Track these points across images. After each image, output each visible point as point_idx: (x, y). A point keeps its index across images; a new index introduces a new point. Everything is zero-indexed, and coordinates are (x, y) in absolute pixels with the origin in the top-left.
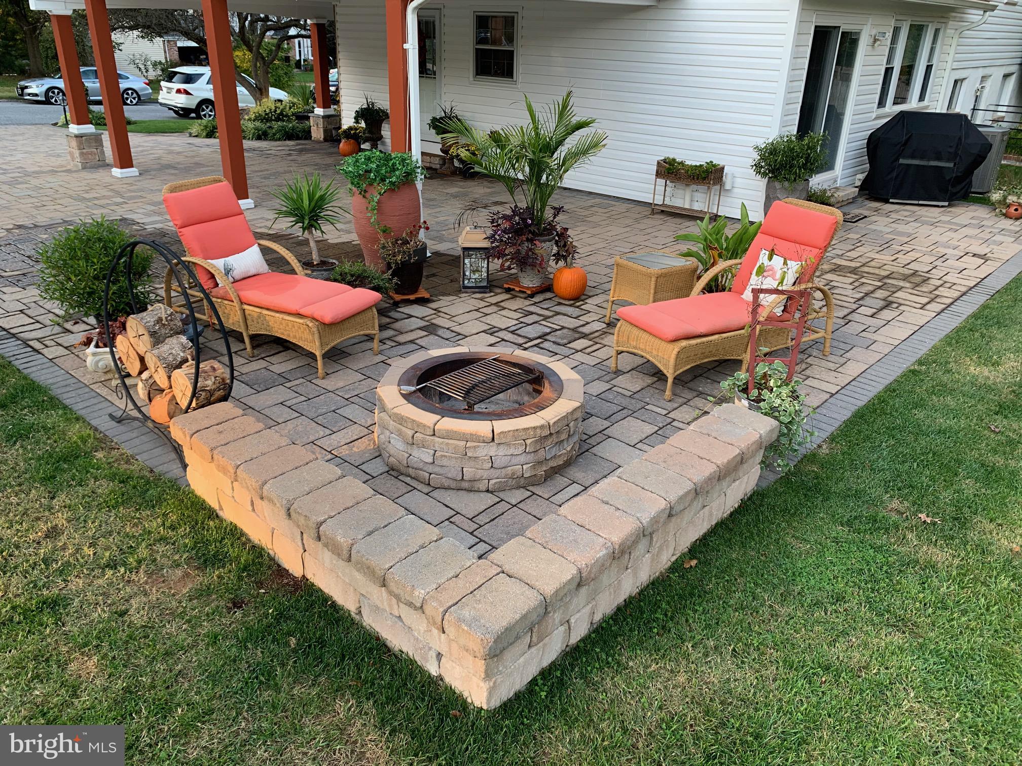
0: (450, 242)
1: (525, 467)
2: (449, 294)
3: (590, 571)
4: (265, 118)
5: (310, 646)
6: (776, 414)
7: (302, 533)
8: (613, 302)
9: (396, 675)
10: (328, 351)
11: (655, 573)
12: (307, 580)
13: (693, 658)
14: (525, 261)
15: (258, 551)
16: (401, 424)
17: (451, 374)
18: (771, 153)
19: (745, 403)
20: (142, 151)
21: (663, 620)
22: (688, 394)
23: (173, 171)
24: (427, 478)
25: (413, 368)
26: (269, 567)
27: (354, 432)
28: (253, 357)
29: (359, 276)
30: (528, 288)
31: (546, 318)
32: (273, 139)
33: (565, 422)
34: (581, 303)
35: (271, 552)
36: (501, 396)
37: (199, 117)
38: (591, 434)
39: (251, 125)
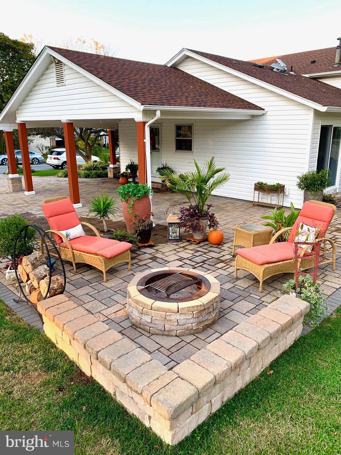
0: (164, 220)
1: (193, 324)
2: (163, 243)
3: (220, 377)
4: (89, 169)
5: (92, 411)
6: (309, 300)
7: (91, 356)
8: (235, 246)
9: (130, 426)
10: (109, 270)
11: (253, 377)
12: (93, 378)
13: (271, 421)
14: (196, 228)
15: (72, 364)
16: (137, 304)
17: (160, 280)
18: (305, 179)
19: (294, 294)
20: (38, 184)
21: (257, 401)
22: (270, 289)
23: (50, 192)
24: (149, 329)
25: (144, 278)
26: (76, 372)
27: (118, 307)
28: (77, 273)
29: (123, 236)
30: (197, 240)
31: (205, 253)
32: (92, 178)
33: (212, 303)
34: (221, 246)
35: (78, 364)
36: (183, 290)
37: (62, 169)
38: (225, 308)
39: (83, 172)
